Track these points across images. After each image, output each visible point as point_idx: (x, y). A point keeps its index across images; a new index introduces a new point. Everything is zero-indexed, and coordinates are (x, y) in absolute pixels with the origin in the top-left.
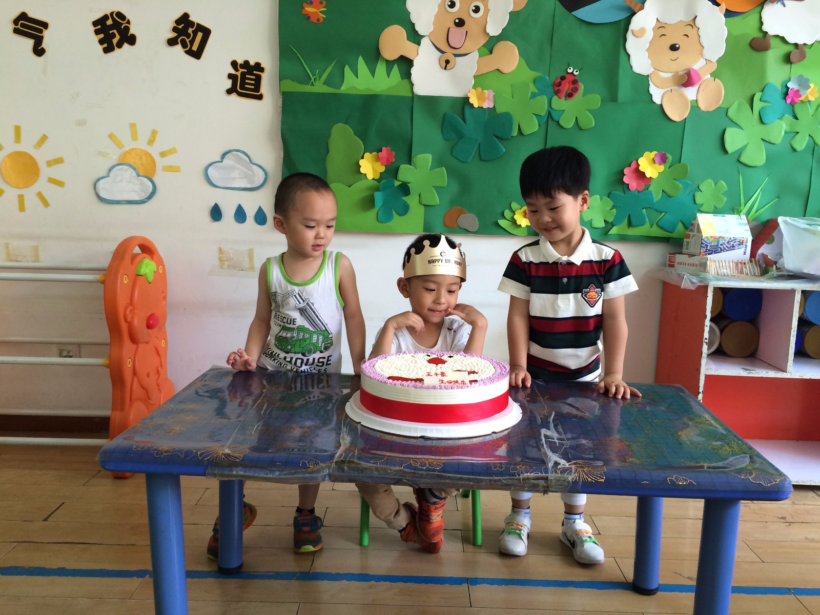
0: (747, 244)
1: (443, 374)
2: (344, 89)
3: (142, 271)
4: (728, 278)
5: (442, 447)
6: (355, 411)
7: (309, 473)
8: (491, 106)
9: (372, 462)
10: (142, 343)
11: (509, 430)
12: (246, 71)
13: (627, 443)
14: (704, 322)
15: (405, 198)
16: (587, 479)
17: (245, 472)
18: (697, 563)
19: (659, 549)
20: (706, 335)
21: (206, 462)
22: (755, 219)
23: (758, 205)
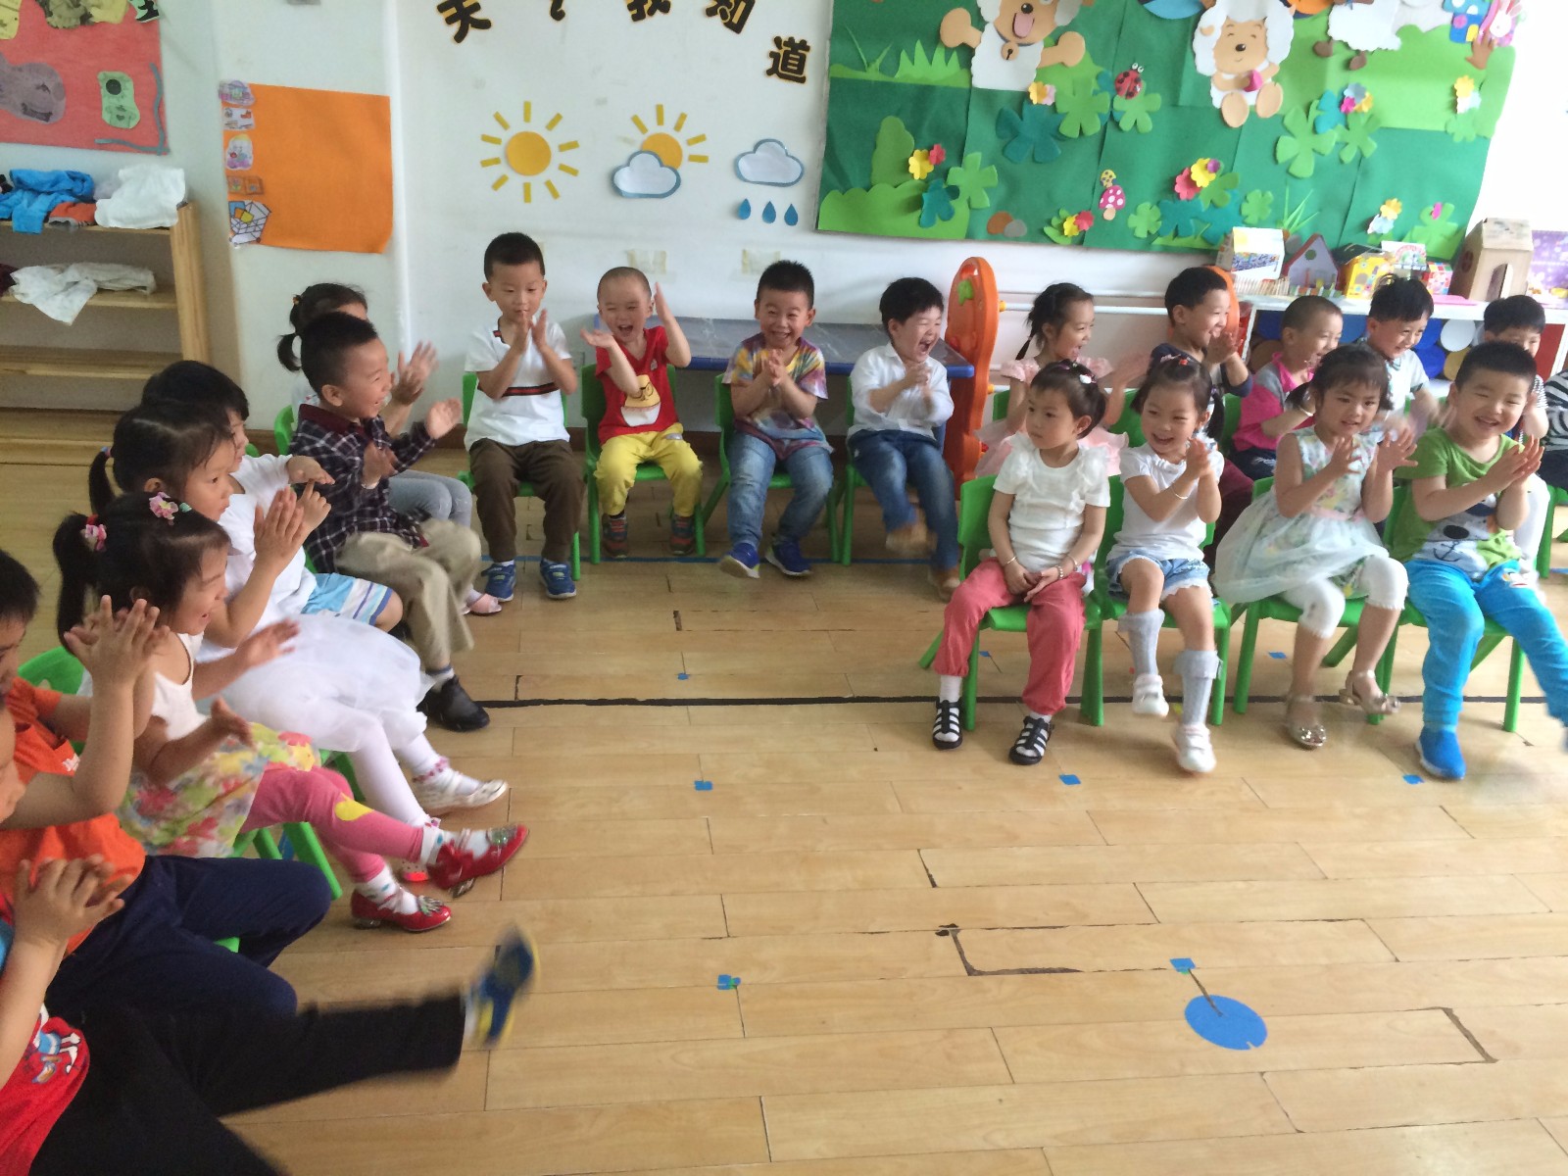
0: (1280, 261)
2: (898, 77)
8: (1051, 103)
12: (790, 49)
15: (953, 203)
22: (1296, 232)
23: (1300, 219)
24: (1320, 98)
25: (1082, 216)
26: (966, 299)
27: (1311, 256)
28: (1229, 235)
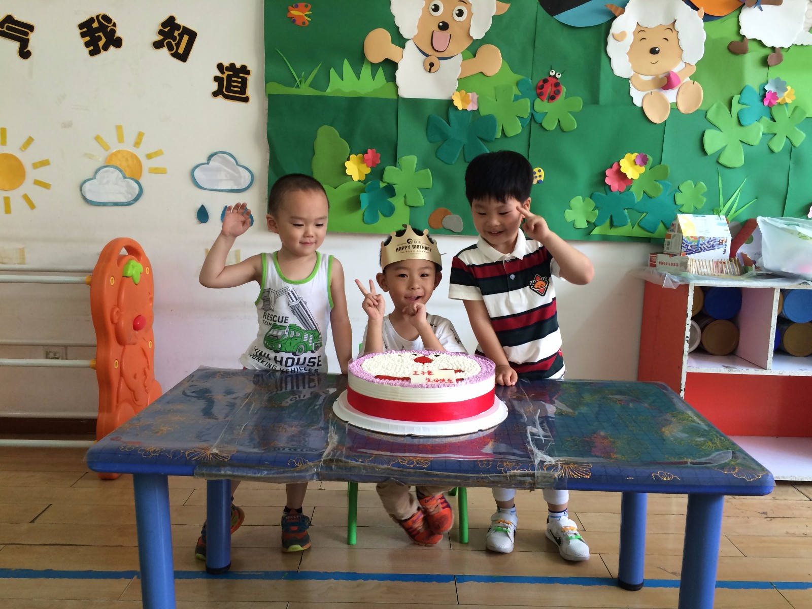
0: (727, 244)
1: (430, 373)
2: (329, 91)
3: (129, 272)
4: (708, 277)
5: (429, 445)
6: (342, 410)
7: (297, 472)
8: (475, 108)
9: (360, 460)
10: (129, 344)
11: (496, 428)
12: (231, 73)
13: (612, 440)
14: (686, 320)
15: (390, 200)
16: (573, 476)
17: (234, 471)
18: (681, 558)
19: (644, 545)
20: (688, 333)
21: (194, 462)
22: (735, 218)
23: (737, 206)
24: (740, 94)
28: (674, 222)
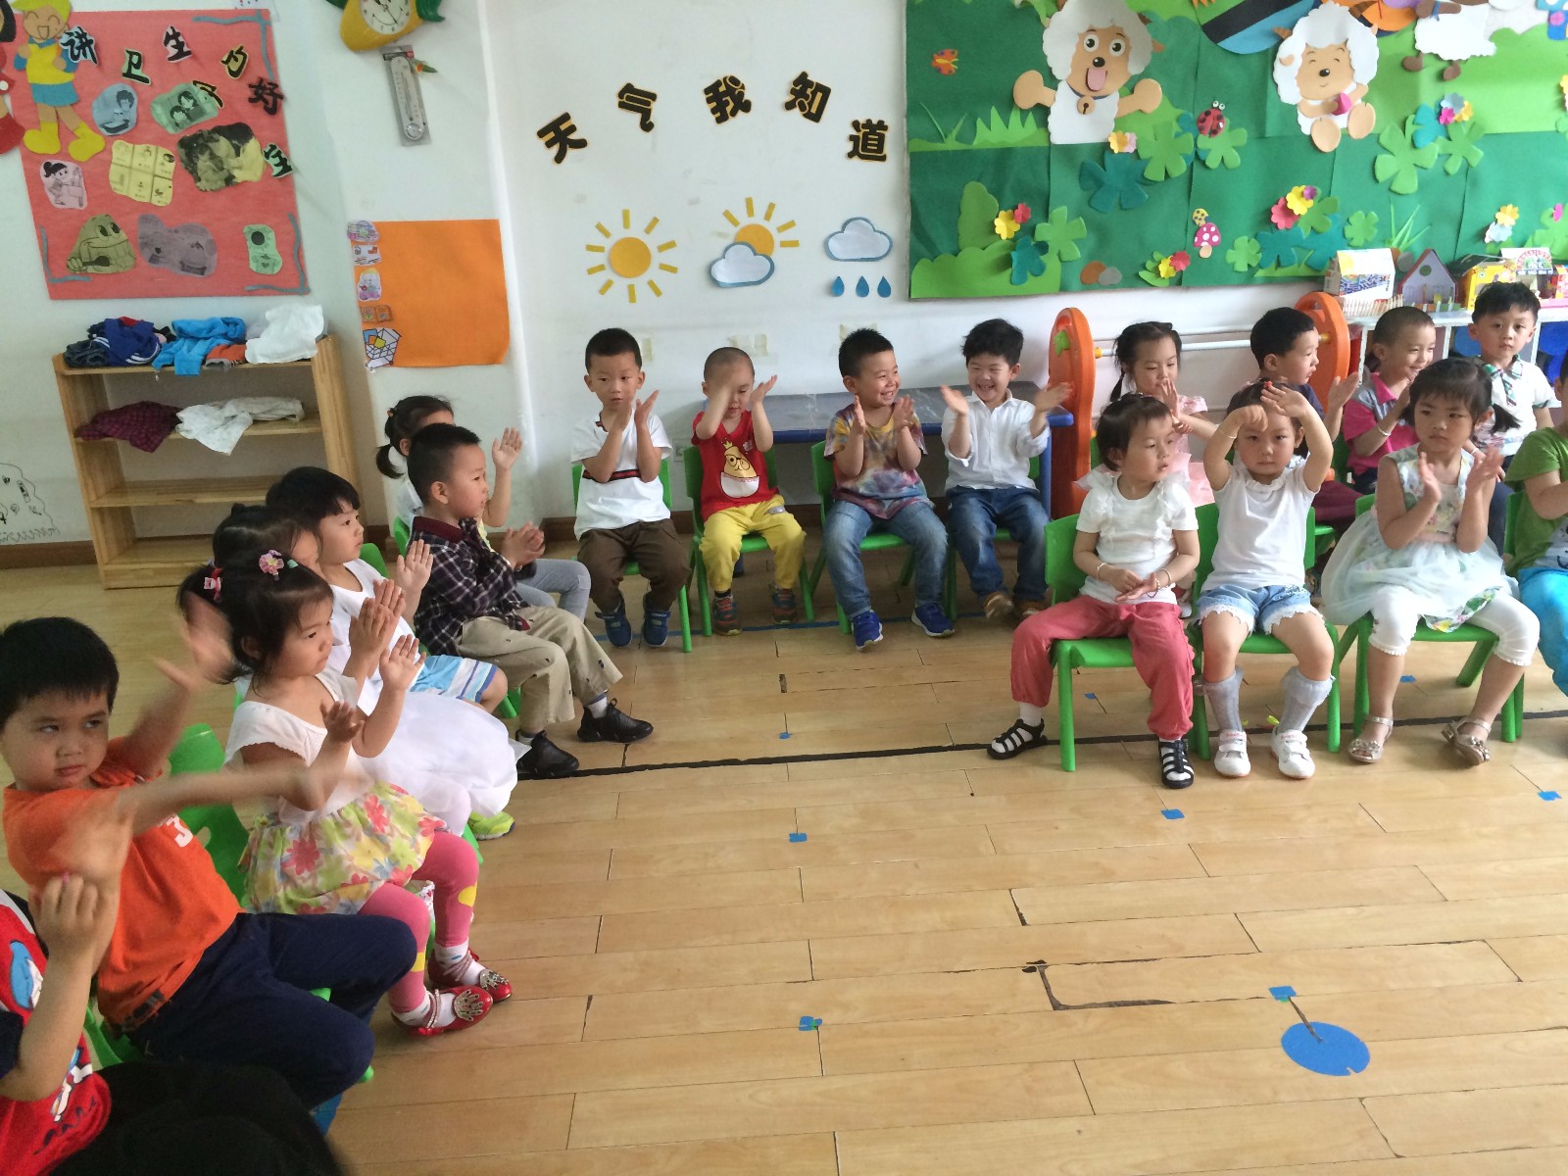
2: (976, 143)
8: (1133, 150)
12: (868, 130)
15: (1042, 258)
22: (1406, 250)
23: (1409, 235)
24: (1415, 113)
25: (1177, 257)
26: (1062, 350)
27: (1426, 271)
28: (1334, 259)
